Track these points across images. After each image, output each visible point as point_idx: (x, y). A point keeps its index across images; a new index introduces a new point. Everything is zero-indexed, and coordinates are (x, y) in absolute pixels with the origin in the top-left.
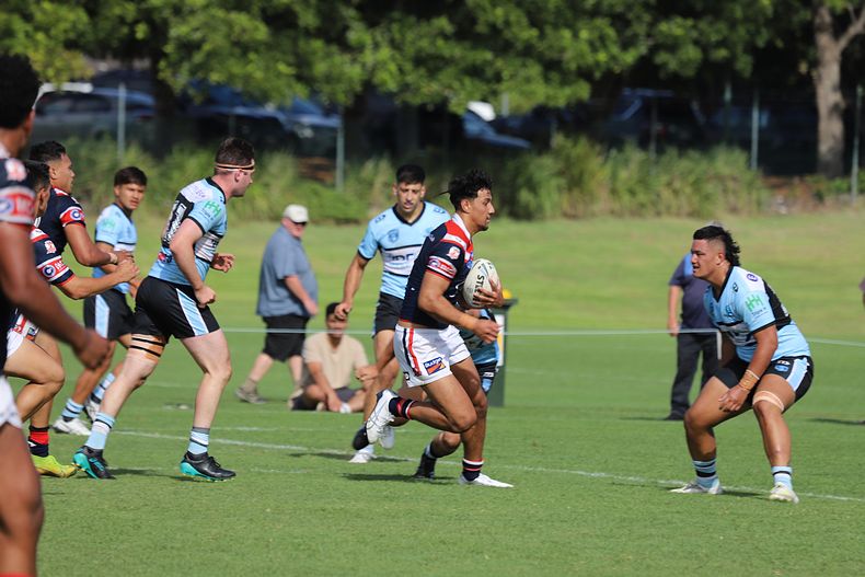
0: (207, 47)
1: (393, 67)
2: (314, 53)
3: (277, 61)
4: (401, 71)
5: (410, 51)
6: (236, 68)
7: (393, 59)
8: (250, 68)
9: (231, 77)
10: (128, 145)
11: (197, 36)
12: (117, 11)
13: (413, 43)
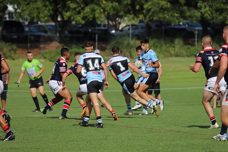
0: (152, 10)
1: (209, 13)
2: (185, 10)
3: (175, 12)
4: (212, 13)
5: (214, 7)
6: (161, 15)
7: (209, 10)
8: (165, 15)
9: (160, 18)
10: (132, 39)
11: (150, 7)
12: (125, 2)
13: (215, 5)
